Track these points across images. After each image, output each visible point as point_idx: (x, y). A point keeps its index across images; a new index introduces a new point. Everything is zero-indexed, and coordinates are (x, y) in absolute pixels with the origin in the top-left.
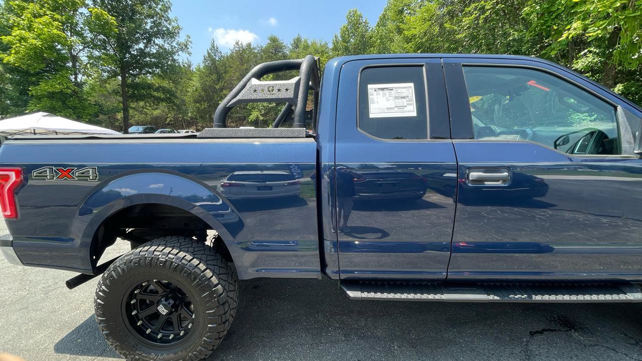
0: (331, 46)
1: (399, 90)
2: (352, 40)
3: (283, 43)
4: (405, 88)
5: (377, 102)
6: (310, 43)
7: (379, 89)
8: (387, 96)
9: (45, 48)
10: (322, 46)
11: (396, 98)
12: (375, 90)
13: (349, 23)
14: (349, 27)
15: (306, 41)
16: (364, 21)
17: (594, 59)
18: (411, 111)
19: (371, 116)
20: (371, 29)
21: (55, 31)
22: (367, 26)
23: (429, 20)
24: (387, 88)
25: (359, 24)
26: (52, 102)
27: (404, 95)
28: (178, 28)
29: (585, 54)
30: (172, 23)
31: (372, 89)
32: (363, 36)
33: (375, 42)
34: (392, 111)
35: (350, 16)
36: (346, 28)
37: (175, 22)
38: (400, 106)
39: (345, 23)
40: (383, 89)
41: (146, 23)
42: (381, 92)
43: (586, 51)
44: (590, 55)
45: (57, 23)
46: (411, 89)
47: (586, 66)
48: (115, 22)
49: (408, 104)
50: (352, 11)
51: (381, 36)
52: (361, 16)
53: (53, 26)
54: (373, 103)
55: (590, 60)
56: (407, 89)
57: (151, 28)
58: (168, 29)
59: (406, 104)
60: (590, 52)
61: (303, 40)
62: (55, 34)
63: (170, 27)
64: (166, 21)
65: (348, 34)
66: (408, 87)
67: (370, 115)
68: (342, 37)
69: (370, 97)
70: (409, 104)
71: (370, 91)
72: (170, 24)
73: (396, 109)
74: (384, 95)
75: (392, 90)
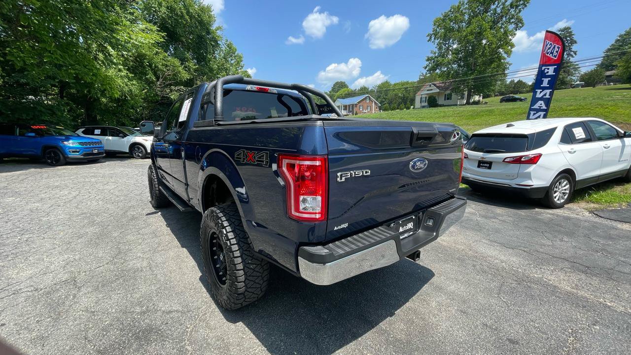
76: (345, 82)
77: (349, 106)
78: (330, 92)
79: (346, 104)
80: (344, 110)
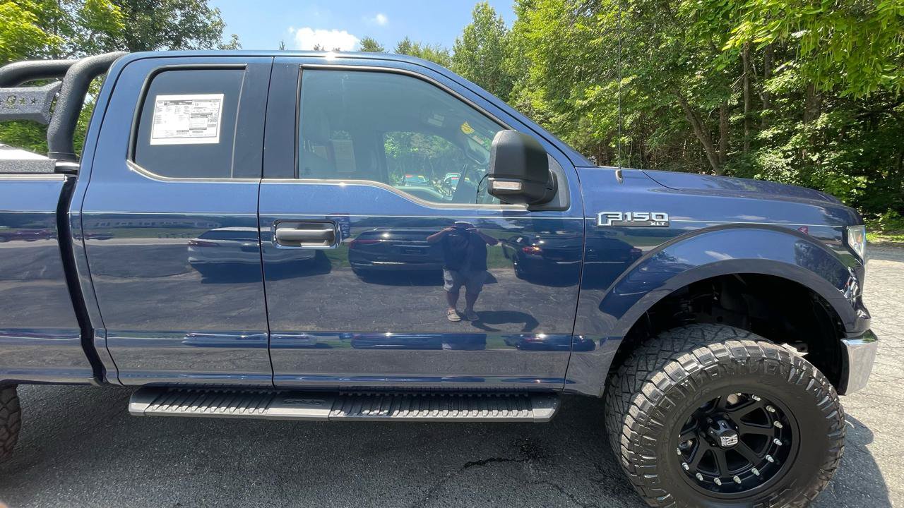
0: (452, 54)
1: (202, 105)
2: (480, 46)
3: (383, 49)
4: (210, 101)
5: (165, 122)
6: (422, 51)
7: (171, 102)
8: (181, 113)
9: (12, 49)
10: (439, 56)
11: (194, 116)
12: (165, 104)
13: (476, 22)
14: (477, 28)
15: (416, 48)
16: (497, 20)
17: (792, 78)
18: (212, 136)
19: (153, 142)
20: (507, 31)
21: (28, 25)
22: (502, 27)
23: (556, 18)
24: (182, 101)
25: (491, 24)
26: (24, 128)
27: (207, 111)
28: (220, 23)
29: (782, 71)
30: (213, 17)
31: (160, 102)
32: (496, 42)
33: (512, 50)
34: (184, 136)
35: (478, 12)
36: (472, 30)
37: (217, 15)
38: (196, 129)
39: (471, 22)
40: (177, 103)
41: (174, 17)
42: (173, 107)
43: (783, 66)
44: (789, 73)
45: (27, 13)
46: (218, 103)
47: (781, 88)
48: (119, 13)
49: (209, 126)
50: (480, 5)
51: (520, 41)
52: (492, 13)
53: (21, 17)
54: (159, 123)
55: (786, 80)
56: (213, 103)
57: (181, 23)
58: (205, 26)
59: (205, 126)
60: (789, 68)
61: (412, 45)
62: (26, 30)
63: (209, 23)
64: (203, 13)
65: (475, 38)
66: (215, 100)
67: (151, 139)
68: (466, 42)
69: (156, 114)
70: (213, 126)
71: (157, 105)
72: (209, 18)
73: (191, 132)
74: (177, 111)
75: (191, 103)
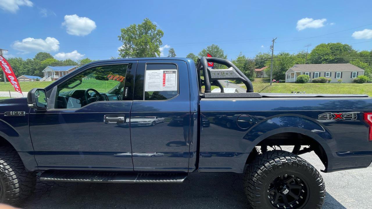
76: (49, 54)
77: (61, 72)
78: (34, 59)
79: (57, 71)
80: (55, 75)
